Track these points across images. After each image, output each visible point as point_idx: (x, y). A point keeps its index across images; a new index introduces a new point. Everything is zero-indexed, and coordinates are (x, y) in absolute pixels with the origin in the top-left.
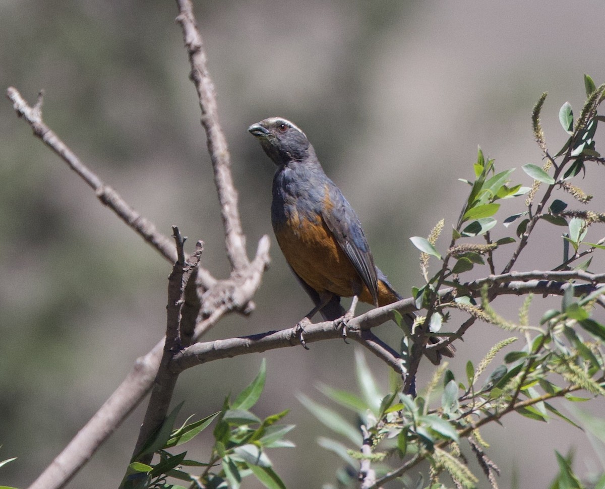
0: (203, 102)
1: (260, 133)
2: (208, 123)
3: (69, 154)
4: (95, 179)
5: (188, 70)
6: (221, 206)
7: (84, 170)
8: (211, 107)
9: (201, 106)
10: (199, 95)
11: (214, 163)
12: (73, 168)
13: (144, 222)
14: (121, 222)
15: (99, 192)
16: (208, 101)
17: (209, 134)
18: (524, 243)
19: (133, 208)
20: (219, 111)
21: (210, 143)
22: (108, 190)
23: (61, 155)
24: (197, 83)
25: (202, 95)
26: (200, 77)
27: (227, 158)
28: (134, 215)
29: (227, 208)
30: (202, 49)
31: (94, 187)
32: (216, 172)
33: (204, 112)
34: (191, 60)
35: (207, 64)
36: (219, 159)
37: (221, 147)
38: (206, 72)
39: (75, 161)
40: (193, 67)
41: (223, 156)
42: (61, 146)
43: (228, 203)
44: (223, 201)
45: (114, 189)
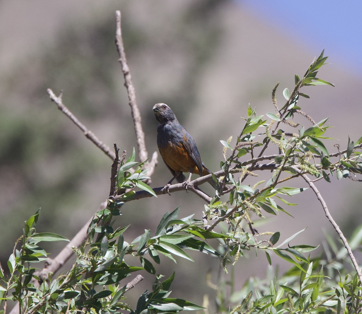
0: (130, 96)
1: (157, 110)
2: (132, 104)
3: (73, 117)
4: (84, 127)
5: (123, 82)
6: (137, 139)
7: (79, 124)
8: (133, 98)
9: (129, 97)
10: (128, 92)
11: (134, 121)
12: (75, 123)
13: (104, 146)
14: (95, 146)
15: (86, 133)
16: (132, 95)
17: (132, 109)
18: (266, 147)
19: (100, 140)
20: (137, 99)
21: (132, 113)
22: (90, 133)
23: (70, 117)
24: (127, 87)
25: (129, 93)
26: (128, 85)
27: (140, 119)
28: (100, 143)
29: (139, 140)
30: (129, 73)
31: (83, 131)
32: (135, 125)
33: (130, 100)
34: (125, 77)
35: (132, 79)
36: (136, 119)
37: (137, 114)
38: (131, 83)
39: (76, 120)
40: (125, 80)
41: (138, 118)
42: (70, 114)
43: (140, 138)
44: (138, 137)
45: (92, 132)
